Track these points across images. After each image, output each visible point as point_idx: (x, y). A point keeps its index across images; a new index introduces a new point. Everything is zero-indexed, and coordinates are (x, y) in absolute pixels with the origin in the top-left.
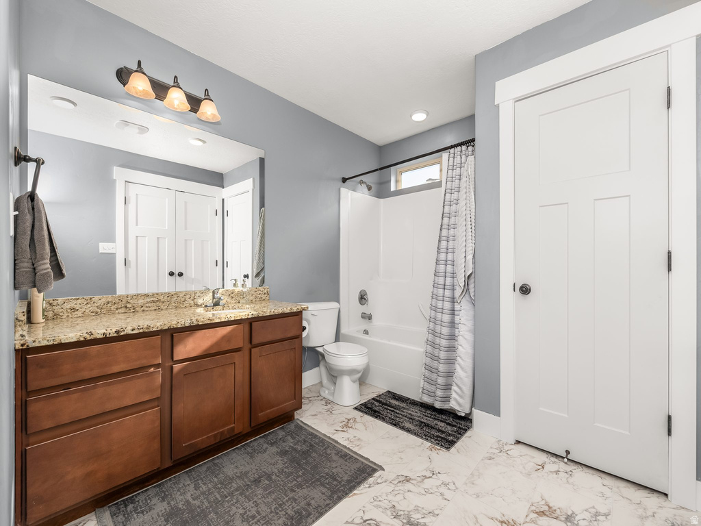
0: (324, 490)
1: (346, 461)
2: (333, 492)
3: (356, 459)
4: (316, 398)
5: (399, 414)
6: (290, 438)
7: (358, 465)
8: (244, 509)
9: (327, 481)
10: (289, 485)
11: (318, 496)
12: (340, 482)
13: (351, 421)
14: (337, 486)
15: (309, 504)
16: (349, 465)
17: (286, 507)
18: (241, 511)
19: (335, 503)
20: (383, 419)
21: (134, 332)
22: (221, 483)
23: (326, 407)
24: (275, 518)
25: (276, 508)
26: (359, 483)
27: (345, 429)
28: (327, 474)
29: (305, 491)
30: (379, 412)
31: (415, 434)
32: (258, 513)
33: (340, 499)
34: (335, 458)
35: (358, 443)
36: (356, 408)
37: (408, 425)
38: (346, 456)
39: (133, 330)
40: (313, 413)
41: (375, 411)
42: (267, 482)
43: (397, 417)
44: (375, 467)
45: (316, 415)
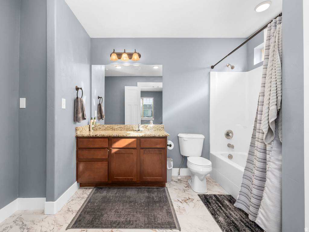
0: (146, 220)
1: (167, 215)
2: (149, 224)
3: (173, 217)
4: (185, 182)
5: (222, 210)
6: (156, 193)
7: (171, 220)
8: (119, 208)
9: (151, 218)
10: (138, 210)
11: (142, 220)
12: (155, 222)
13: (190, 200)
14: (152, 222)
15: (136, 221)
16: (167, 217)
17: (129, 216)
18: (117, 208)
19: (144, 228)
20: (208, 208)
21: (100, 136)
22: (122, 197)
23: (185, 188)
24: (122, 218)
25: (126, 215)
26: (162, 228)
27: (183, 202)
28: (154, 215)
29: (140, 216)
30: (210, 203)
31: (221, 226)
32: (121, 212)
33: (148, 228)
34: (164, 211)
35: (181, 211)
36: (199, 195)
37: (221, 219)
38: (170, 213)
39: (100, 135)
40: (176, 188)
41: (208, 201)
42: (133, 204)
43: (219, 211)
44: (177, 226)
45: (177, 189)
